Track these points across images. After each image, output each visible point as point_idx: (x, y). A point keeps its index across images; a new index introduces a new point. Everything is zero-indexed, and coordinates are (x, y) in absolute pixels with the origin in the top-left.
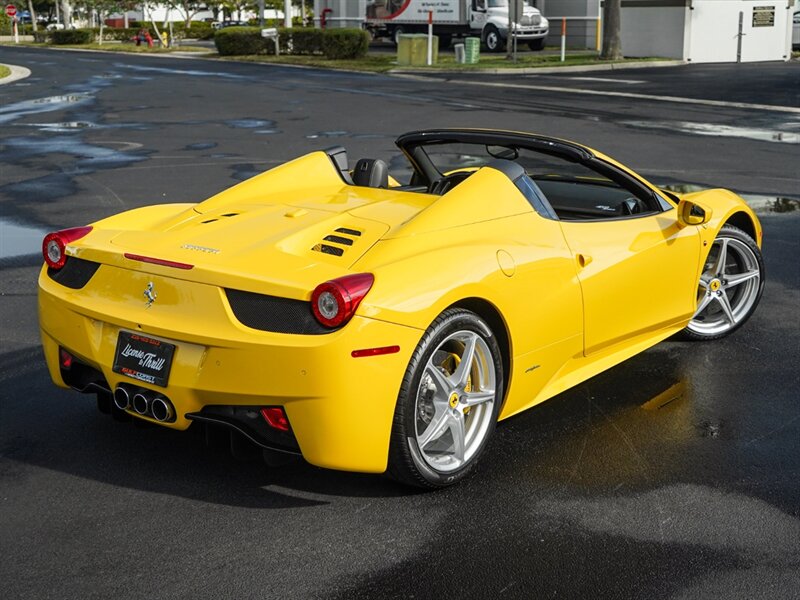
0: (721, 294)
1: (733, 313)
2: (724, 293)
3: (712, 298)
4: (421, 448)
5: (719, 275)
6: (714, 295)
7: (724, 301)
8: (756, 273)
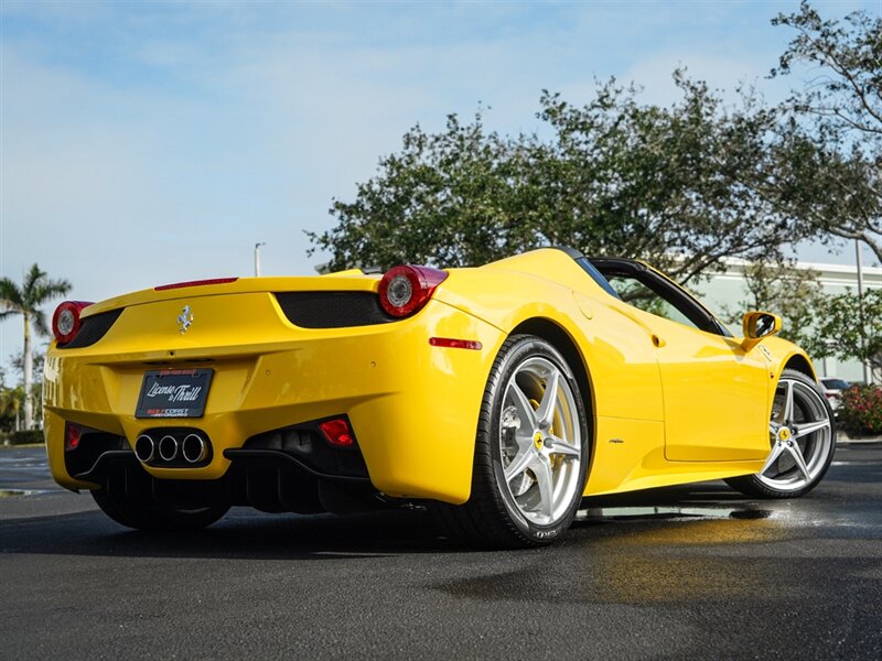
0: (792, 445)
1: (808, 468)
2: (796, 444)
3: (782, 448)
4: (508, 480)
5: (788, 422)
6: (785, 445)
7: (796, 452)
8: (827, 422)
